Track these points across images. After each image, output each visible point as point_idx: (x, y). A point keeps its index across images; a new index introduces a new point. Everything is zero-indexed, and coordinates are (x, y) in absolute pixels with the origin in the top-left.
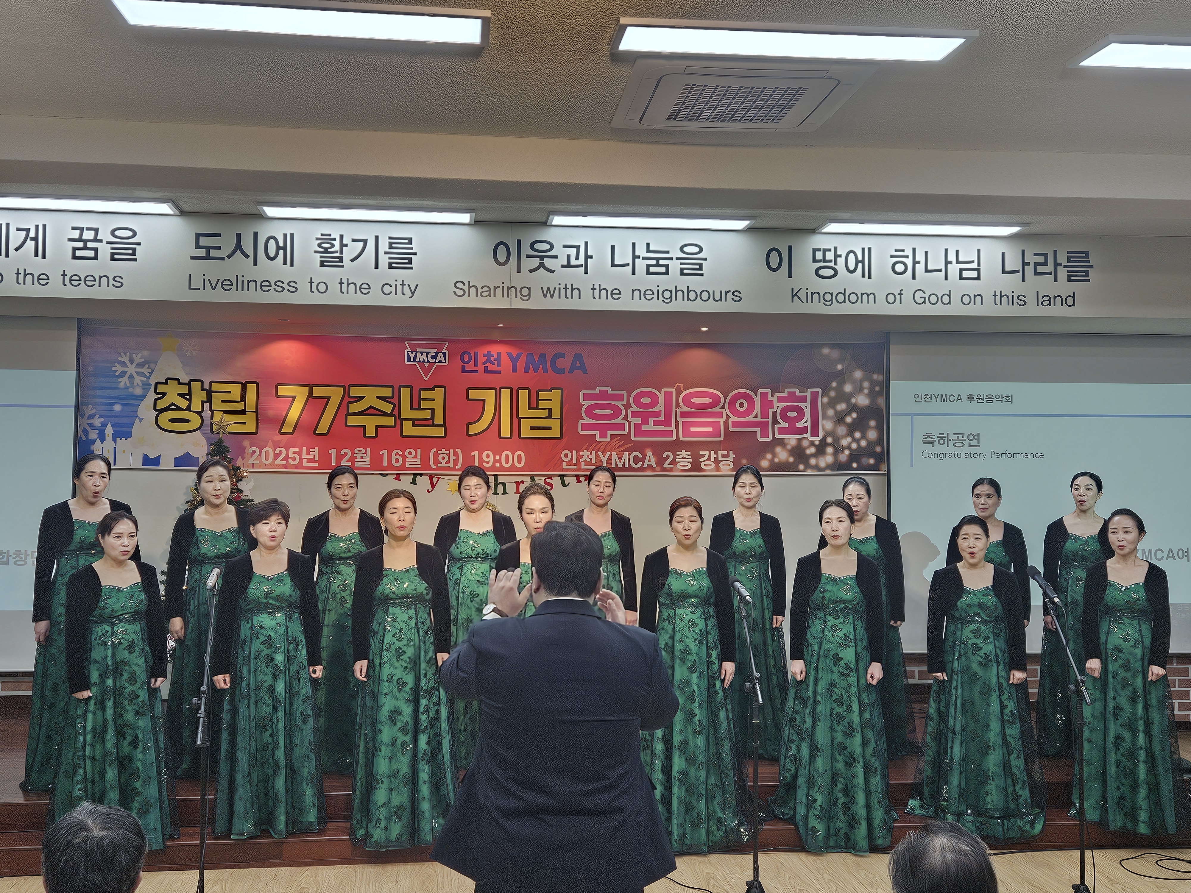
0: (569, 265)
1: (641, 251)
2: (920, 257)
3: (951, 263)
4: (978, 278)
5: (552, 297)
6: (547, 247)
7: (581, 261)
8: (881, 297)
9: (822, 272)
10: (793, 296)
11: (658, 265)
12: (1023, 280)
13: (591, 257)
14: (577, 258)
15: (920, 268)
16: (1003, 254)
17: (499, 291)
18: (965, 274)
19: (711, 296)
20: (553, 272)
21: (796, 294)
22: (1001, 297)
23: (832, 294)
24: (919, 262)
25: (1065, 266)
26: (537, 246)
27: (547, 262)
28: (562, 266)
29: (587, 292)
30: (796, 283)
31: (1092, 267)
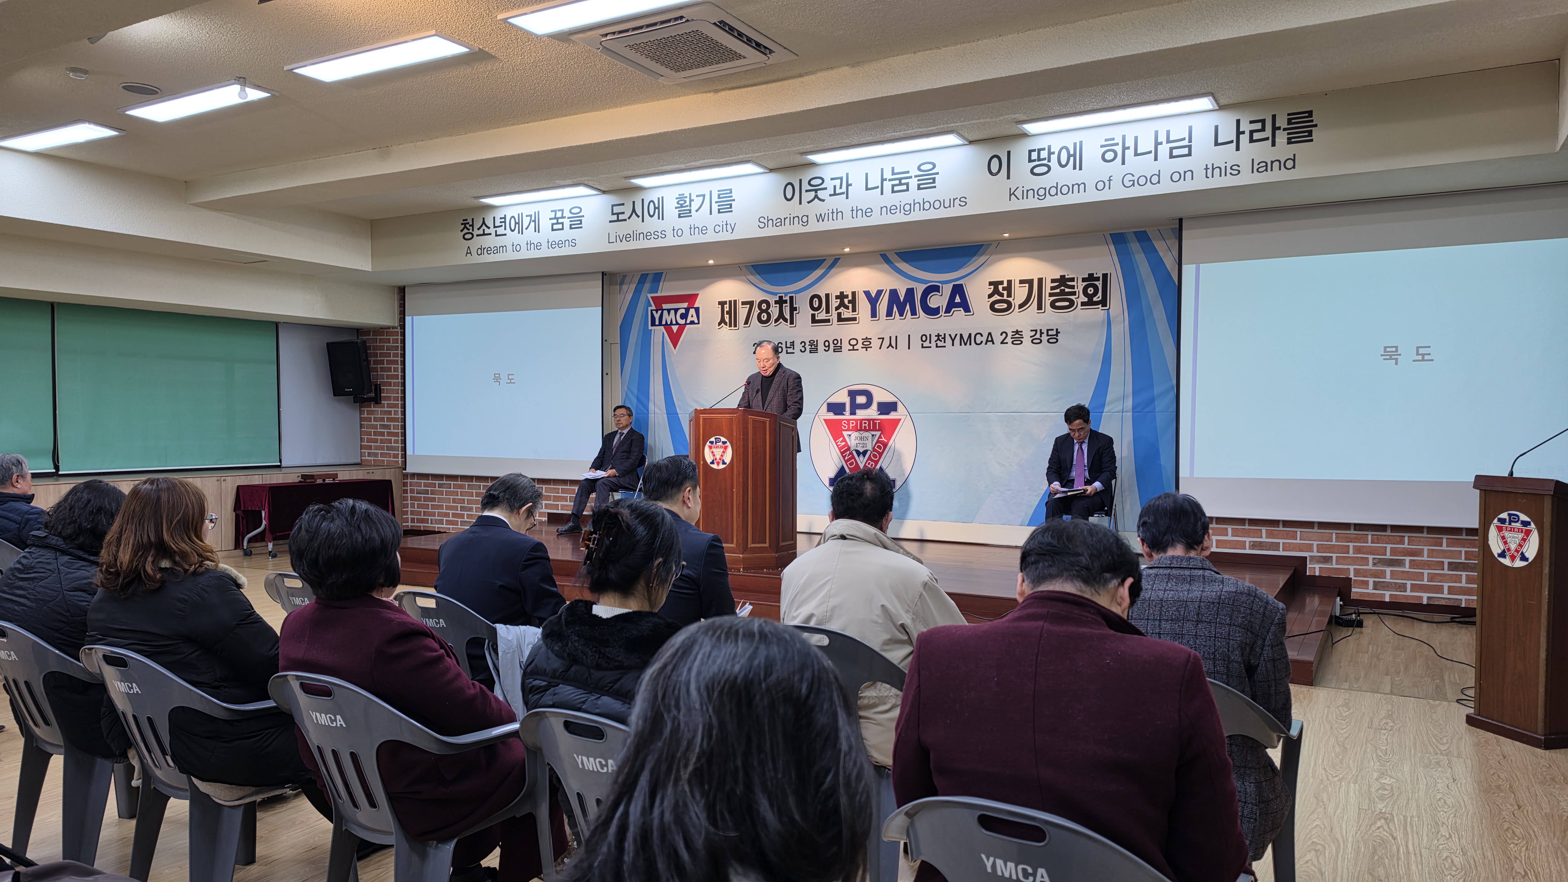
0: (835, 194)
1: (888, 175)
2: (1130, 143)
3: (1161, 143)
4: (1189, 154)
5: (823, 221)
6: (820, 181)
7: (844, 189)
8: (1090, 187)
9: (1036, 171)
10: (1010, 195)
11: (900, 184)
12: (1238, 149)
13: (851, 185)
14: (841, 188)
15: (1130, 153)
16: (1216, 128)
17: (787, 221)
18: (1176, 152)
19: (942, 204)
20: (823, 201)
21: (1013, 193)
22: (1213, 169)
23: (1045, 189)
24: (1128, 148)
25: (1285, 129)
26: (813, 182)
27: (820, 193)
28: (831, 195)
29: (847, 214)
30: (1012, 183)
31: (1316, 126)
